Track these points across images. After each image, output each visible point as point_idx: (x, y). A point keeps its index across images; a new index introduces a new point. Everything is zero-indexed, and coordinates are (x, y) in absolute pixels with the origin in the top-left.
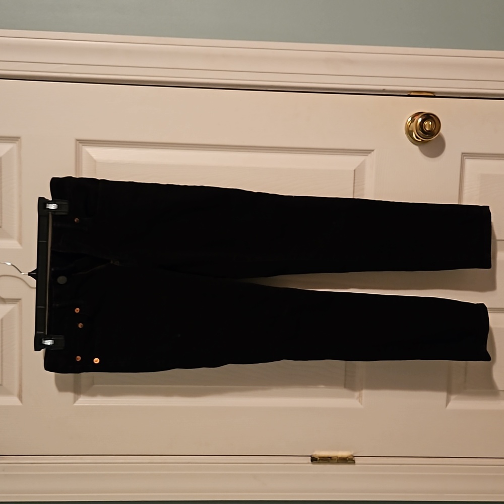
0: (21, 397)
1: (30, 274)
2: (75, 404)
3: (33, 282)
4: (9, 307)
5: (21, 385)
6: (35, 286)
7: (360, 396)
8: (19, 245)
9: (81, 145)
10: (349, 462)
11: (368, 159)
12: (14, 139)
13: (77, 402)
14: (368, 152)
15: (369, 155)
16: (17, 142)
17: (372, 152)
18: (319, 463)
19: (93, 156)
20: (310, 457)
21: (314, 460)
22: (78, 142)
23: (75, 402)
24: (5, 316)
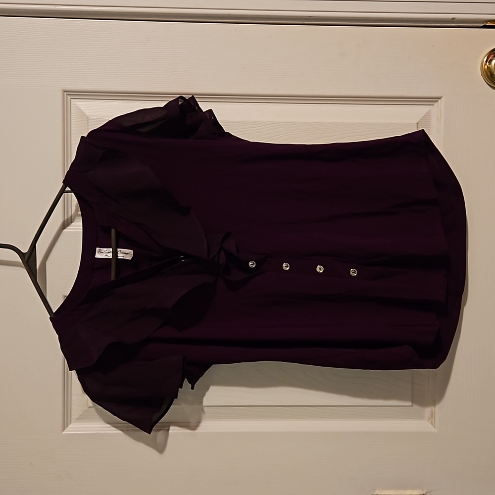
7: (432, 415)
11: (435, 109)
14: (433, 100)
15: (436, 104)
17: (440, 100)
19: (84, 111)
22: (65, 93)
23: (64, 430)
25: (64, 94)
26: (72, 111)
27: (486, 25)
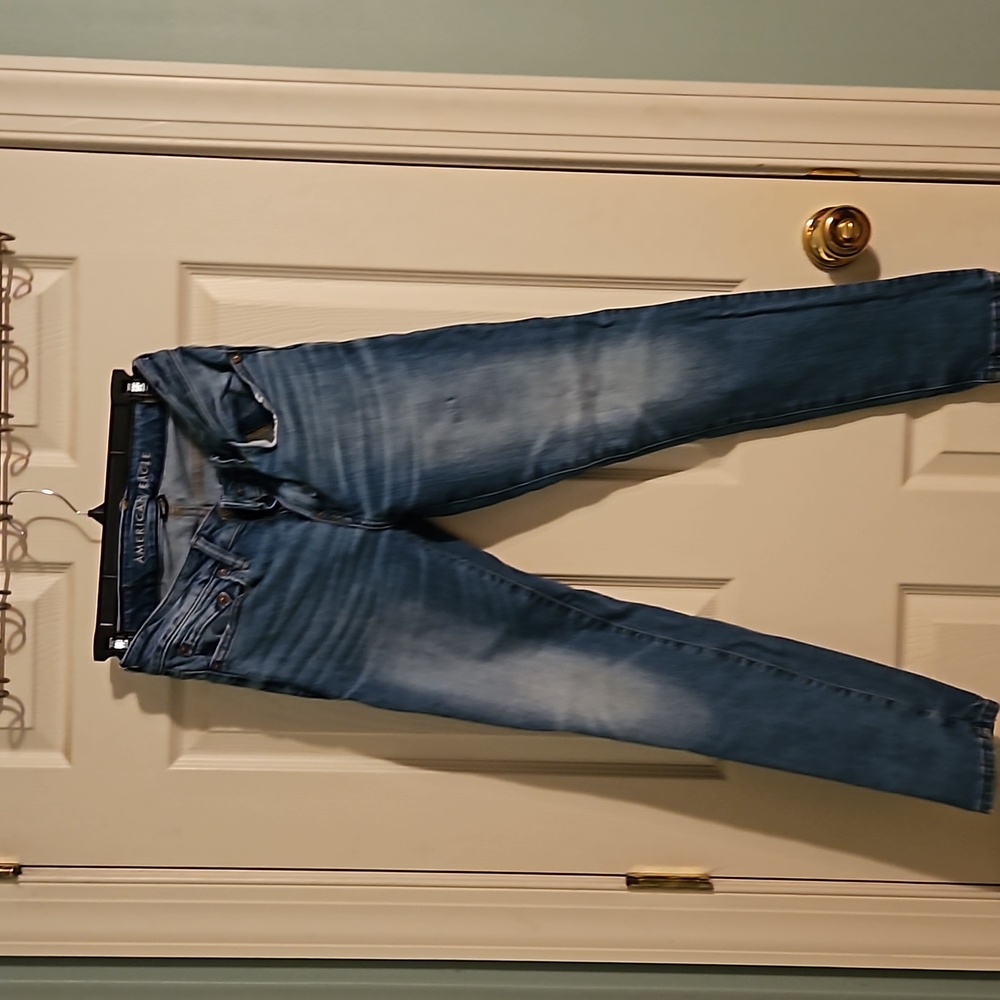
0: (70, 753)
1: (91, 514)
2: (172, 768)
3: (97, 529)
4: (49, 580)
5: (69, 731)
6: (101, 538)
8: (72, 461)
9: (188, 272)
10: (700, 886)
12: (65, 262)
13: (176, 764)
14: (730, 284)
15: (734, 290)
16: (71, 267)
17: (740, 285)
18: (642, 888)
19: (211, 292)
20: (624, 878)
21: (633, 881)
22: (183, 266)
24: (42, 595)
25: (181, 267)
26: (192, 292)
27: (811, 174)
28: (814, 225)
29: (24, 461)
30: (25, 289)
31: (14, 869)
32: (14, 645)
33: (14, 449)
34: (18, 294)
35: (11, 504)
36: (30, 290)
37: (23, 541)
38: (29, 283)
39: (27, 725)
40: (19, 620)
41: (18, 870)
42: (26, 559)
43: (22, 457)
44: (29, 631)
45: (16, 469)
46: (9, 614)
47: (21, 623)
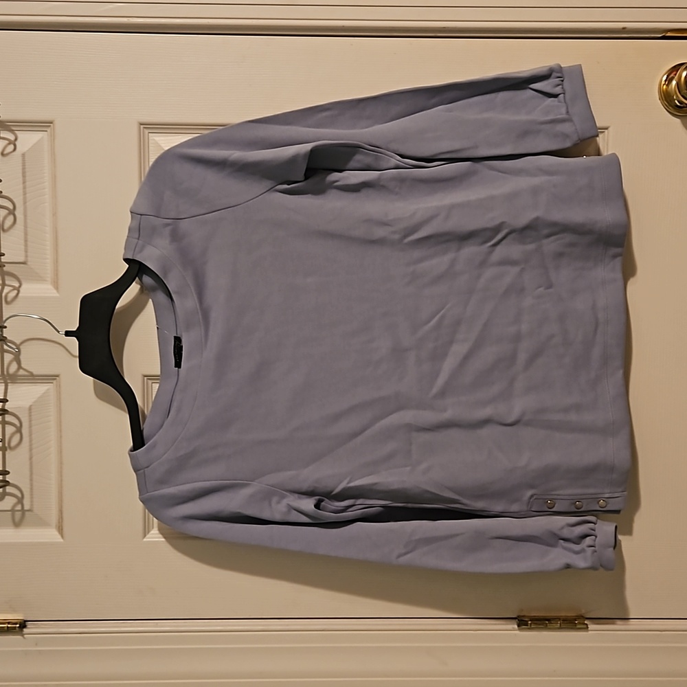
0: (62, 530)
2: (145, 540)
4: (40, 389)
5: (61, 512)
6: (78, 354)
8: (55, 291)
9: (147, 131)
10: (578, 627)
12: (44, 125)
13: (148, 536)
16: (49, 130)
17: (606, 131)
18: (530, 629)
20: (515, 620)
21: (522, 623)
22: (142, 126)
23: (145, 536)
24: (35, 402)
25: (140, 128)
26: (150, 148)
27: (666, 35)
28: (669, 80)
29: (16, 292)
30: (12, 147)
31: (20, 625)
32: (13, 443)
33: (7, 282)
34: (5, 152)
35: (6, 327)
36: (15, 149)
37: (17, 358)
38: (14, 143)
39: (27, 507)
40: (16, 422)
41: (23, 625)
42: (21, 372)
43: (15, 288)
44: (25, 431)
45: (9, 299)
46: (8, 418)
47: (18, 425)
